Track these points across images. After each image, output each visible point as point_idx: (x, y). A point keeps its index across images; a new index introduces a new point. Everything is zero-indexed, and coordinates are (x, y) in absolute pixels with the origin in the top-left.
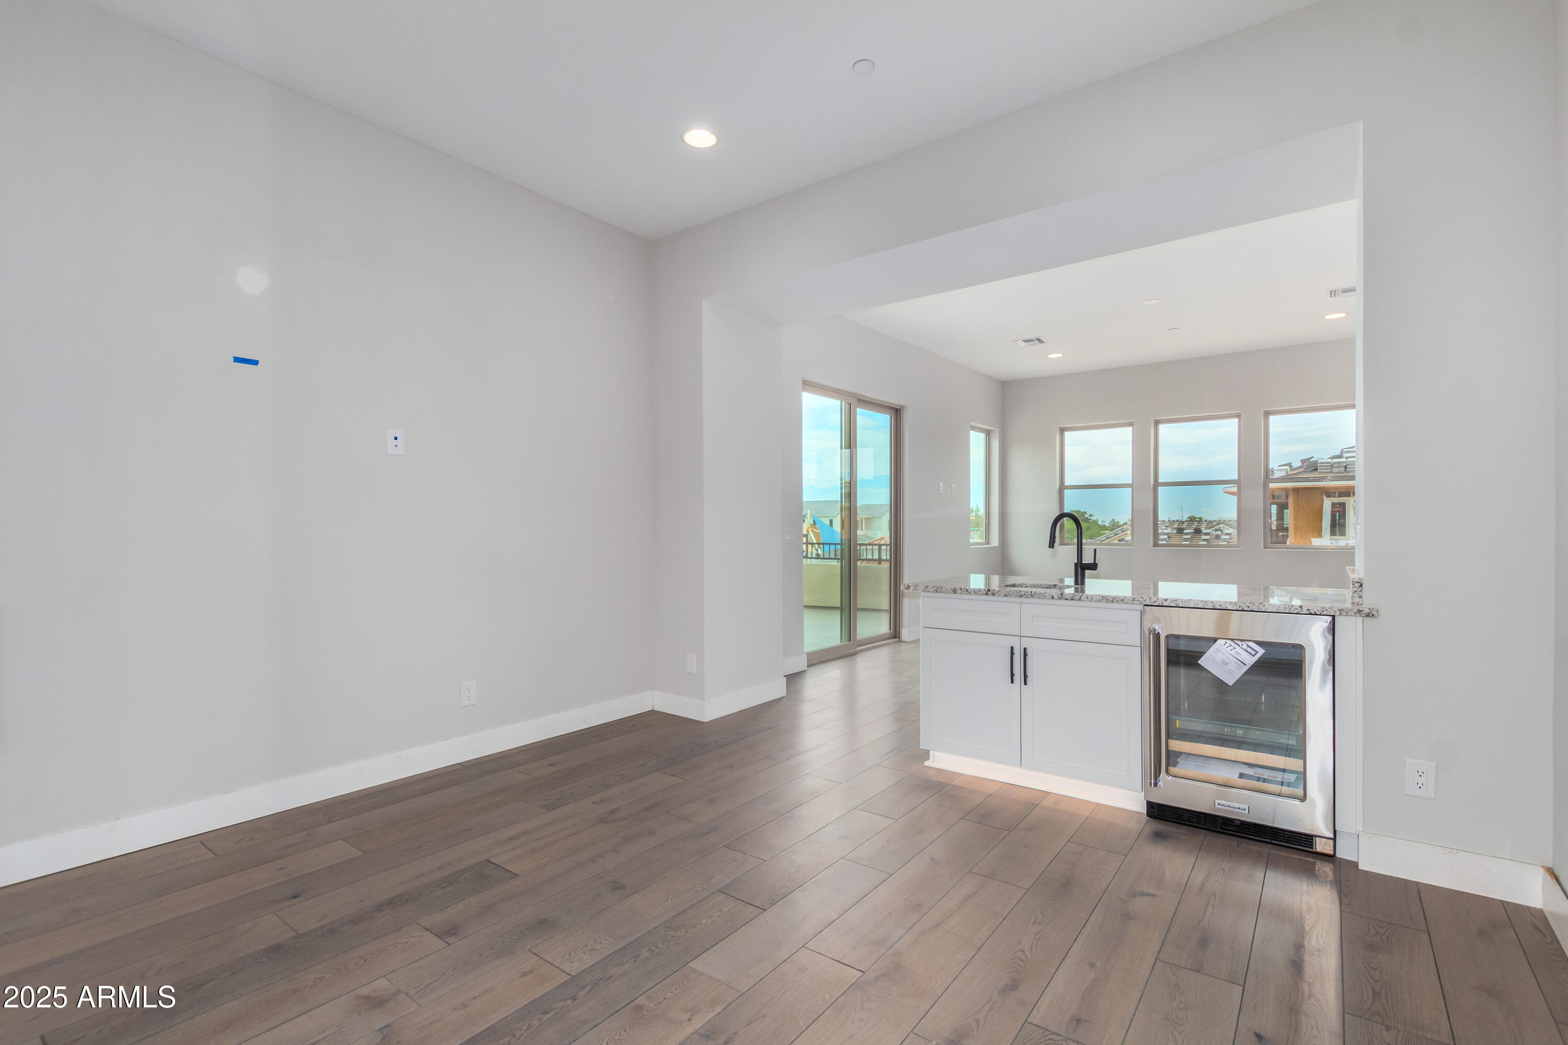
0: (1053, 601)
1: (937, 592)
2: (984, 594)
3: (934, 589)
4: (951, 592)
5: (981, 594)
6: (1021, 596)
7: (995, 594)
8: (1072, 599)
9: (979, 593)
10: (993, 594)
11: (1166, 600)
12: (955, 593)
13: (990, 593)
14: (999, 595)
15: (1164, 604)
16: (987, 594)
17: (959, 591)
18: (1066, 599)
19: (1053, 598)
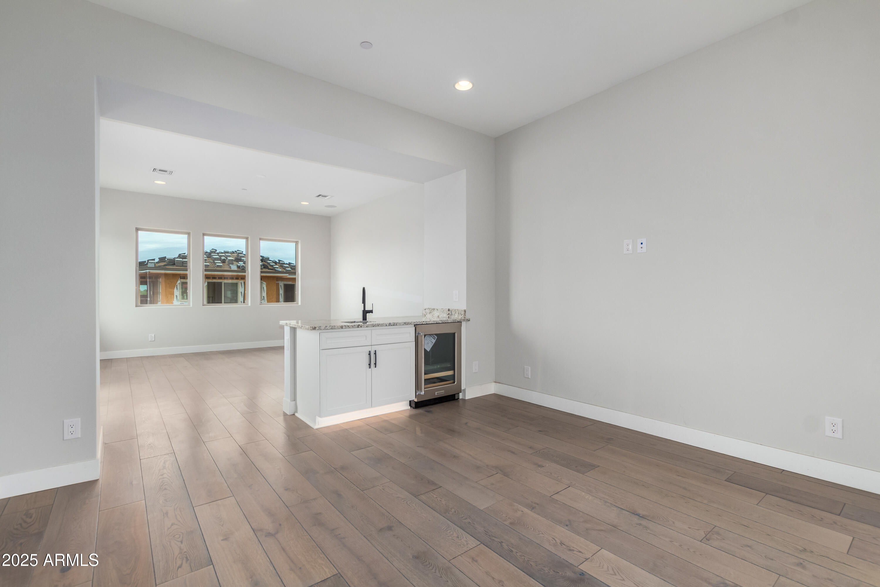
0: (386, 327)
1: (332, 329)
2: (357, 327)
3: (330, 327)
4: (340, 328)
5: (355, 328)
6: (373, 326)
7: (362, 327)
8: (394, 325)
9: (354, 327)
10: (361, 327)
11: (424, 322)
12: (342, 328)
13: (360, 326)
14: (364, 327)
15: (423, 323)
16: (358, 327)
17: (344, 327)
18: (392, 325)
19: (386, 326)
